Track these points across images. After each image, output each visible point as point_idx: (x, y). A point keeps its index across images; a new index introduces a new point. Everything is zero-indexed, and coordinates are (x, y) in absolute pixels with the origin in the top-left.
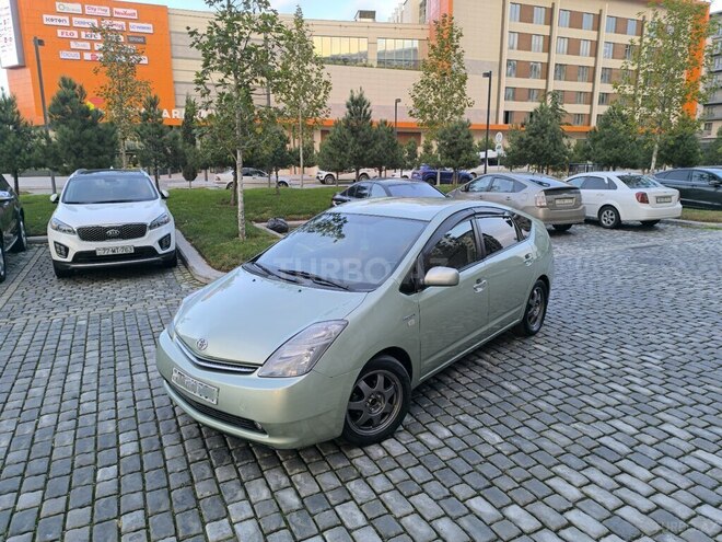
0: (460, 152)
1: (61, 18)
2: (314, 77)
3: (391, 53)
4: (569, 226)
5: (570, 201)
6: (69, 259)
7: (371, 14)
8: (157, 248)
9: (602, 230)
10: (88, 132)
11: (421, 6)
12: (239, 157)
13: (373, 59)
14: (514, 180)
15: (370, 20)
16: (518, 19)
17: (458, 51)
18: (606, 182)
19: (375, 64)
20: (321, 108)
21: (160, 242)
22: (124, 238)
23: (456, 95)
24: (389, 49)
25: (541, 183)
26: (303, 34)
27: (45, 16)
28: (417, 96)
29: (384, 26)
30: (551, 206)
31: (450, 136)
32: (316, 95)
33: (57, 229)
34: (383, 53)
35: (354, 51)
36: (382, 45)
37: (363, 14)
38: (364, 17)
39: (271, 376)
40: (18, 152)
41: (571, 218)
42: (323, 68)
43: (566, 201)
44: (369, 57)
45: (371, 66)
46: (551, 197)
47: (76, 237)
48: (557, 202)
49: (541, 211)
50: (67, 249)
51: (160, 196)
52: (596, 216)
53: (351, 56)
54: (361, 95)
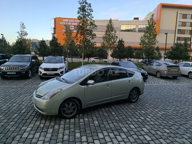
0: (150, 55)
1: (64, 23)
2: (113, 35)
3: (142, 28)
4: (177, 77)
5: (176, 70)
6: (42, 75)
7: (138, 19)
8: (60, 74)
9: (189, 79)
10: (56, 48)
11: (152, 16)
12: (83, 54)
13: (137, 30)
14: (159, 63)
15: (137, 20)
16: (182, 18)
17: (154, 28)
18: (191, 65)
19: (137, 31)
20: (115, 43)
21: (61, 72)
22: (53, 71)
23: (153, 40)
24: (141, 27)
25: (167, 64)
26: (111, 25)
27: (61, 23)
28: (142, 40)
29: (141, 21)
30: (168, 70)
31: (147, 50)
32: (114, 40)
33: (41, 68)
34: (140, 28)
35: (132, 28)
36: (140, 27)
37: (135, 19)
38: (136, 19)
39: (44, 99)
40: (44, 52)
41: (177, 75)
42: (116, 33)
43: (174, 70)
44: (136, 30)
45: (136, 32)
46: (169, 68)
47: (43, 70)
48: (171, 70)
49: (166, 72)
50: (41, 72)
51: (64, 62)
52: (187, 75)
53: (131, 29)
54: (122, 40)
